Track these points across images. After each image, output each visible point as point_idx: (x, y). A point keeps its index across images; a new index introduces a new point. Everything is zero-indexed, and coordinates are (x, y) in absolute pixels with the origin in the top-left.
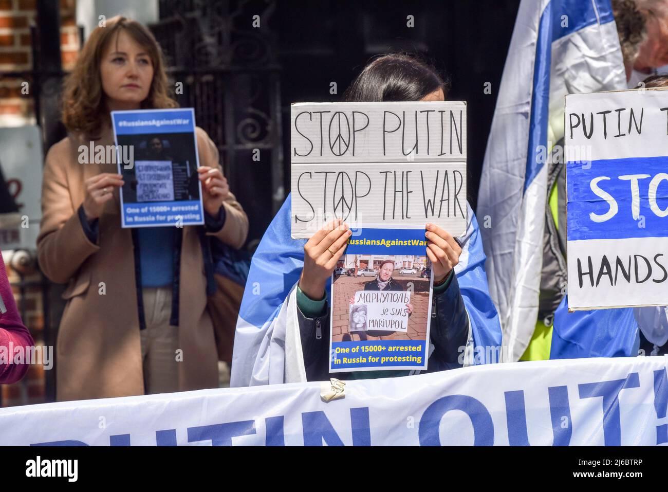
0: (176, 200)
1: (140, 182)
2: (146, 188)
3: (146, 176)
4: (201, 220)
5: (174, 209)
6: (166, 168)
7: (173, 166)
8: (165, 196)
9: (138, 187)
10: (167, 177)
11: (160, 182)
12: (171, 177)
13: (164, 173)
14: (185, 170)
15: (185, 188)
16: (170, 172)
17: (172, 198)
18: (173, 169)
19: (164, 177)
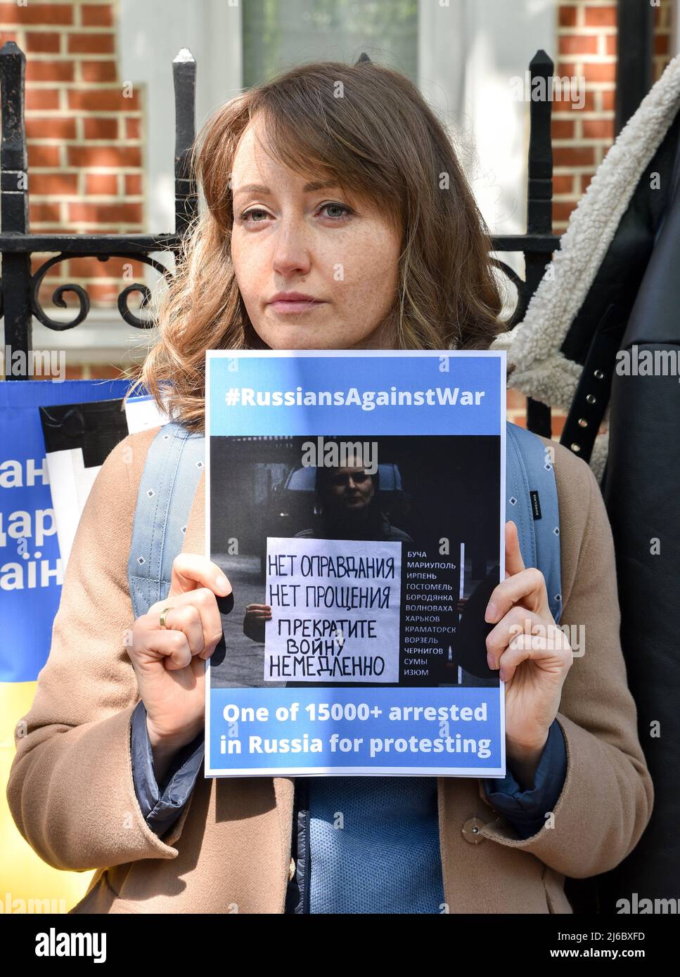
0: (405, 681)
1: (277, 612)
2: (298, 638)
3: (301, 593)
4: (493, 762)
5: (396, 714)
6: (378, 568)
7: (405, 559)
8: (368, 665)
9: (270, 627)
10: (378, 599)
11: (353, 616)
12: (395, 600)
13: (372, 583)
14: (453, 577)
15: (444, 641)
16: (395, 582)
17: (391, 673)
18: (405, 570)
19: (370, 599)
